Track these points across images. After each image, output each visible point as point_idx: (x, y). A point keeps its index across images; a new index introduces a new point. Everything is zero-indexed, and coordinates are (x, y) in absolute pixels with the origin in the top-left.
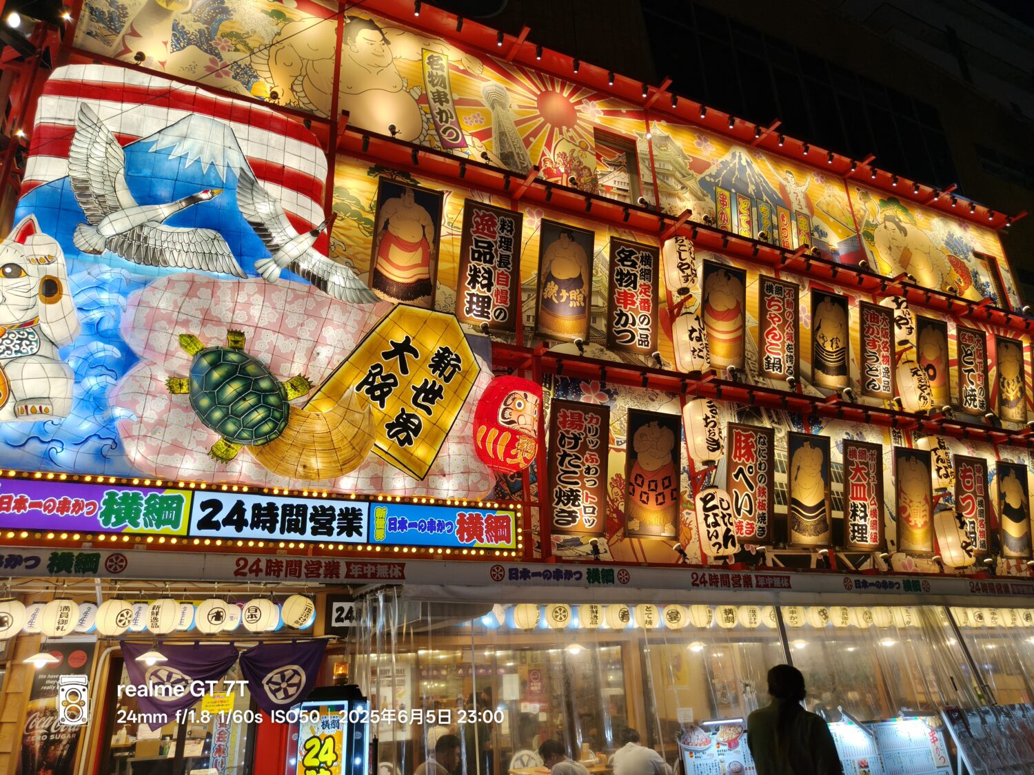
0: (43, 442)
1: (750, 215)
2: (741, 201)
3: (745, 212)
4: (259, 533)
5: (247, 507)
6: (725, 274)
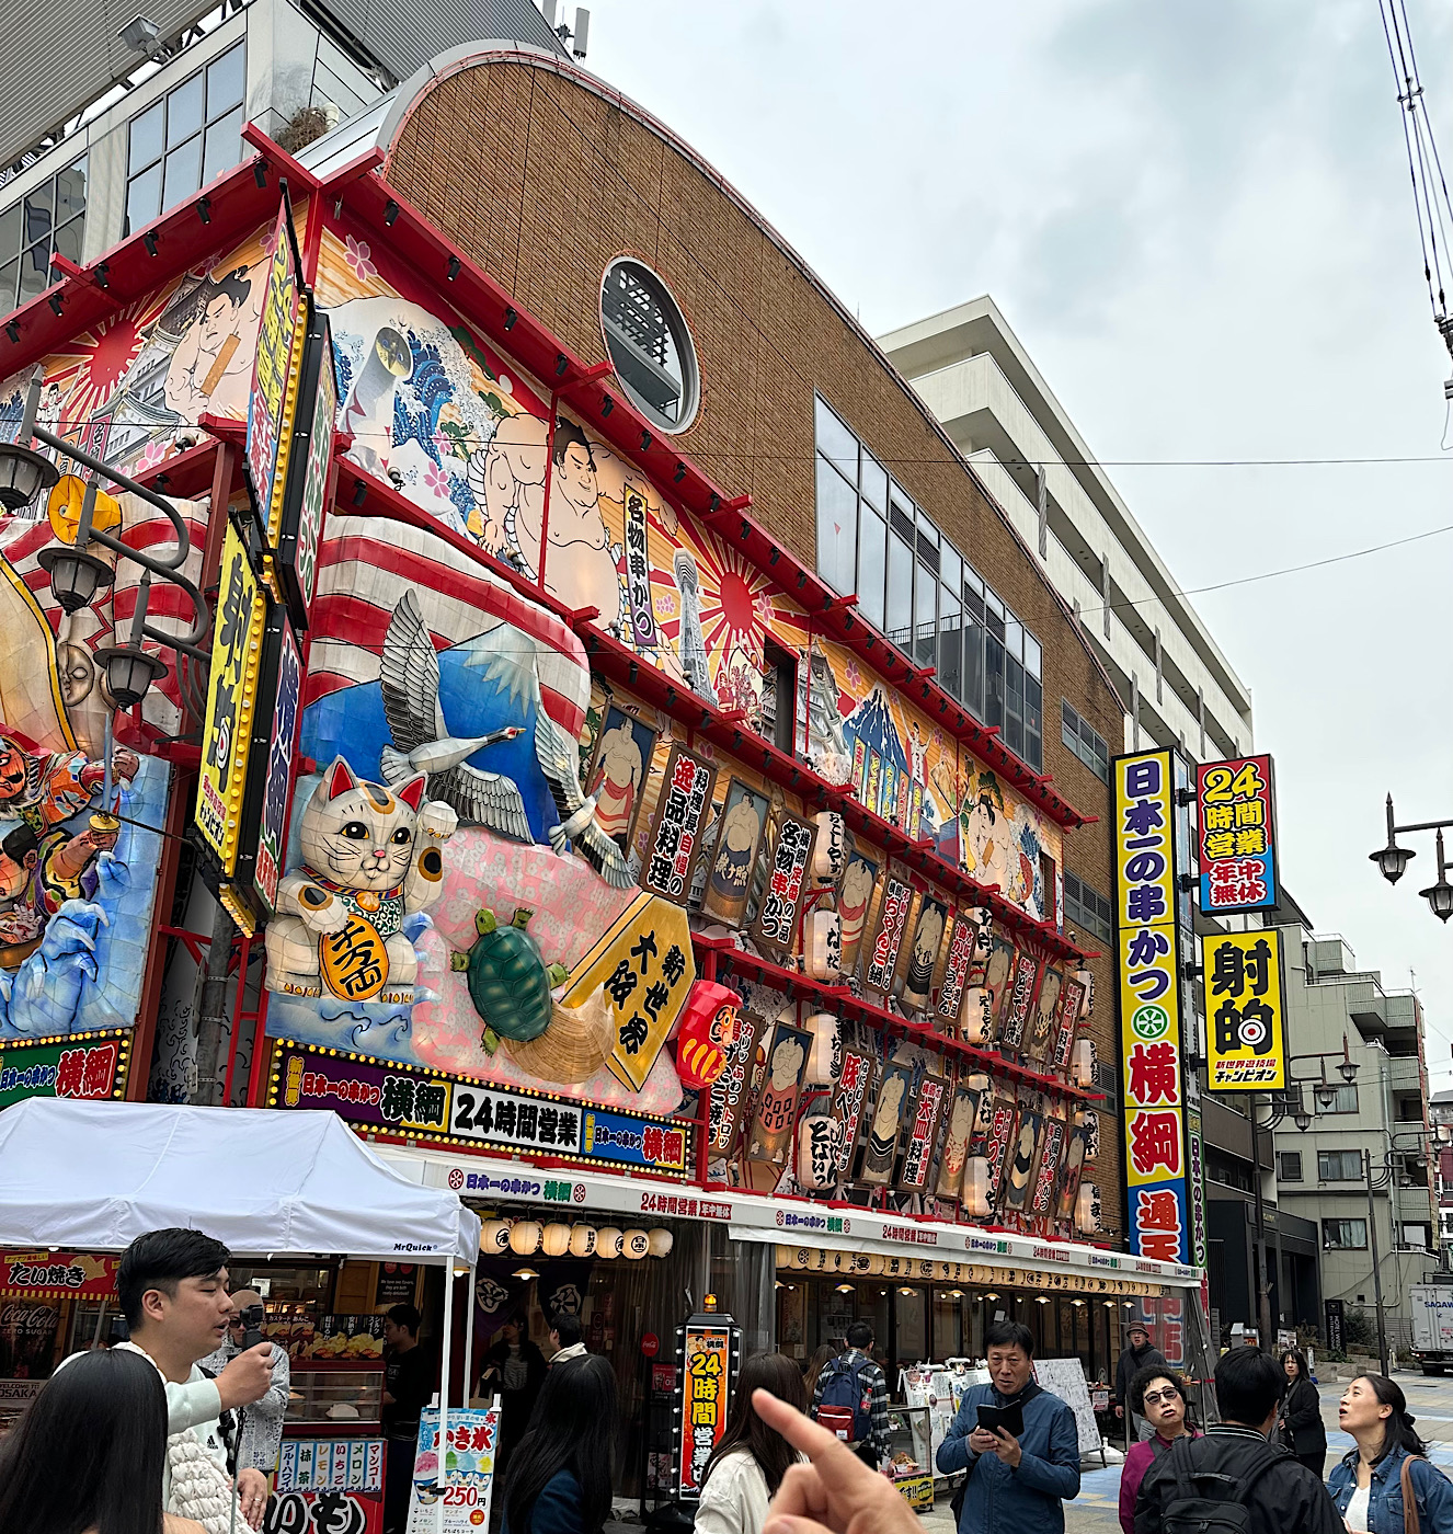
0: (354, 1018)
1: (878, 780)
2: (873, 758)
3: (874, 774)
4: (501, 1136)
5: (493, 1105)
6: (863, 867)
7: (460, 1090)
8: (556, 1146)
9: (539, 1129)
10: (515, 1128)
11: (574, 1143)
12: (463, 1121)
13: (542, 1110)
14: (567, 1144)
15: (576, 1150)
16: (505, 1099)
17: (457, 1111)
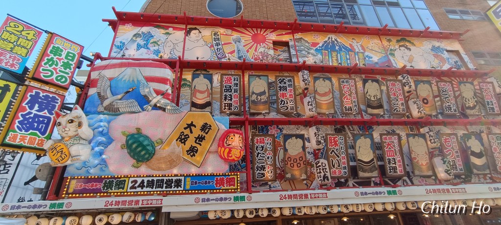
0: (86, 168)
1: (337, 57)
2: (333, 53)
3: (335, 56)
4: (149, 189)
5: (146, 181)
6: (323, 80)
7: (131, 179)
8: (173, 189)
9: (165, 185)
10: (155, 186)
11: (181, 187)
12: (133, 187)
13: (166, 180)
14: (178, 188)
15: (182, 189)
16: (150, 179)
17: (130, 185)
